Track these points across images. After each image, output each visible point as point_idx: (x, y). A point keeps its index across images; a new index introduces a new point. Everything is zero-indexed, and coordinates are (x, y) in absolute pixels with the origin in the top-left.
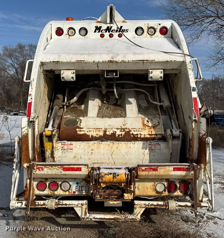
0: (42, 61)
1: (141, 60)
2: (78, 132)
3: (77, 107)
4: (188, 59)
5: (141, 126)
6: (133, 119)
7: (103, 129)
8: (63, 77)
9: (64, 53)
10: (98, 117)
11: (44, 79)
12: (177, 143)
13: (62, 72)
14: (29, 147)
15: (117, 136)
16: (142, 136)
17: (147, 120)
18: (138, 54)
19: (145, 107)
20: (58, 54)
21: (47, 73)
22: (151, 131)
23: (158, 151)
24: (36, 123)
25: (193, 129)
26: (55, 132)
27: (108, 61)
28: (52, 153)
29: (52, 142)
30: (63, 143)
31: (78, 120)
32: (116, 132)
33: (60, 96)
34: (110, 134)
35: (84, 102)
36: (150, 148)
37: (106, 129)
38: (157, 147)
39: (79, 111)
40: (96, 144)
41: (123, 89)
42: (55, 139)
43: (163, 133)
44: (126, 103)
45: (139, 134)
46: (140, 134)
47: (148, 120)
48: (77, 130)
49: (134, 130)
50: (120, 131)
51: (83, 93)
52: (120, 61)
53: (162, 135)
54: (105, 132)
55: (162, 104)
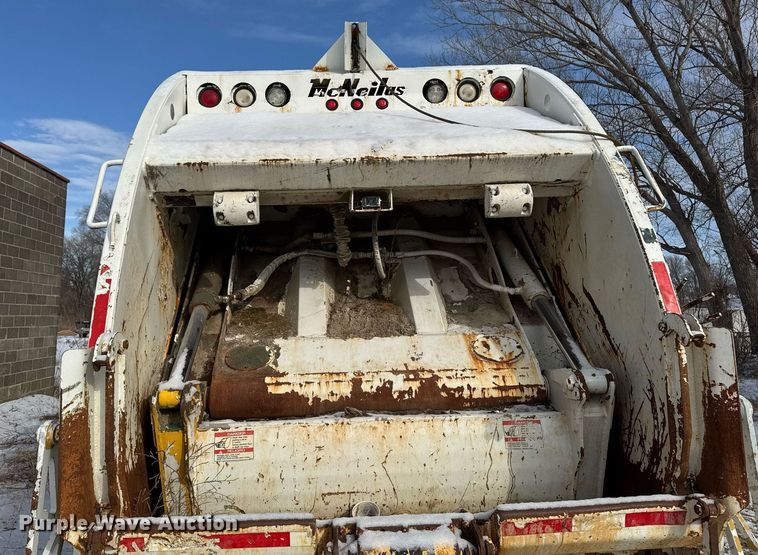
0: (151, 164)
1: (462, 155)
2: (271, 389)
3: (263, 310)
4: (609, 149)
5: (466, 360)
6: (437, 338)
7: (351, 376)
8: (220, 214)
9: (221, 140)
10: (329, 334)
11: (160, 223)
12: (599, 415)
13: (217, 196)
14: (90, 460)
15: (395, 396)
16: (477, 395)
17: (483, 342)
18: (449, 138)
19: (462, 301)
20: (205, 144)
21: (171, 206)
22: (504, 377)
23: (537, 444)
24: (120, 367)
25: (683, 371)
26: (192, 394)
27: (362, 159)
28: (184, 469)
29: (183, 429)
30: (220, 431)
31: (267, 349)
32: (391, 383)
33: (214, 278)
34: (374, 390)
35: (284, 294)
36: (508, 434)
37: (360, 374)
38: (532, 428)
39: (270, 320)
40: (330, 429)
41: (397, 253)
42: (192, 417)
43: (540, 380)
44: (410, 292)
45: (466, 387)
46: (469, 387)
47: (485, 339)
48: (268, 380)
49: (449, 374)
50: (405, 380)
51: (280, 266)
52: (399, 158)
53: (539, 389)
54: (357, 383)
55: (518, 290)
